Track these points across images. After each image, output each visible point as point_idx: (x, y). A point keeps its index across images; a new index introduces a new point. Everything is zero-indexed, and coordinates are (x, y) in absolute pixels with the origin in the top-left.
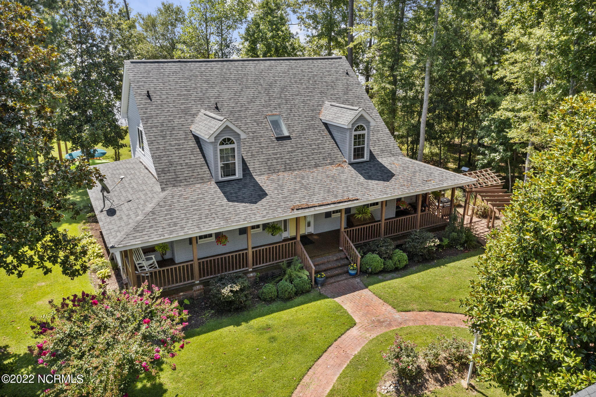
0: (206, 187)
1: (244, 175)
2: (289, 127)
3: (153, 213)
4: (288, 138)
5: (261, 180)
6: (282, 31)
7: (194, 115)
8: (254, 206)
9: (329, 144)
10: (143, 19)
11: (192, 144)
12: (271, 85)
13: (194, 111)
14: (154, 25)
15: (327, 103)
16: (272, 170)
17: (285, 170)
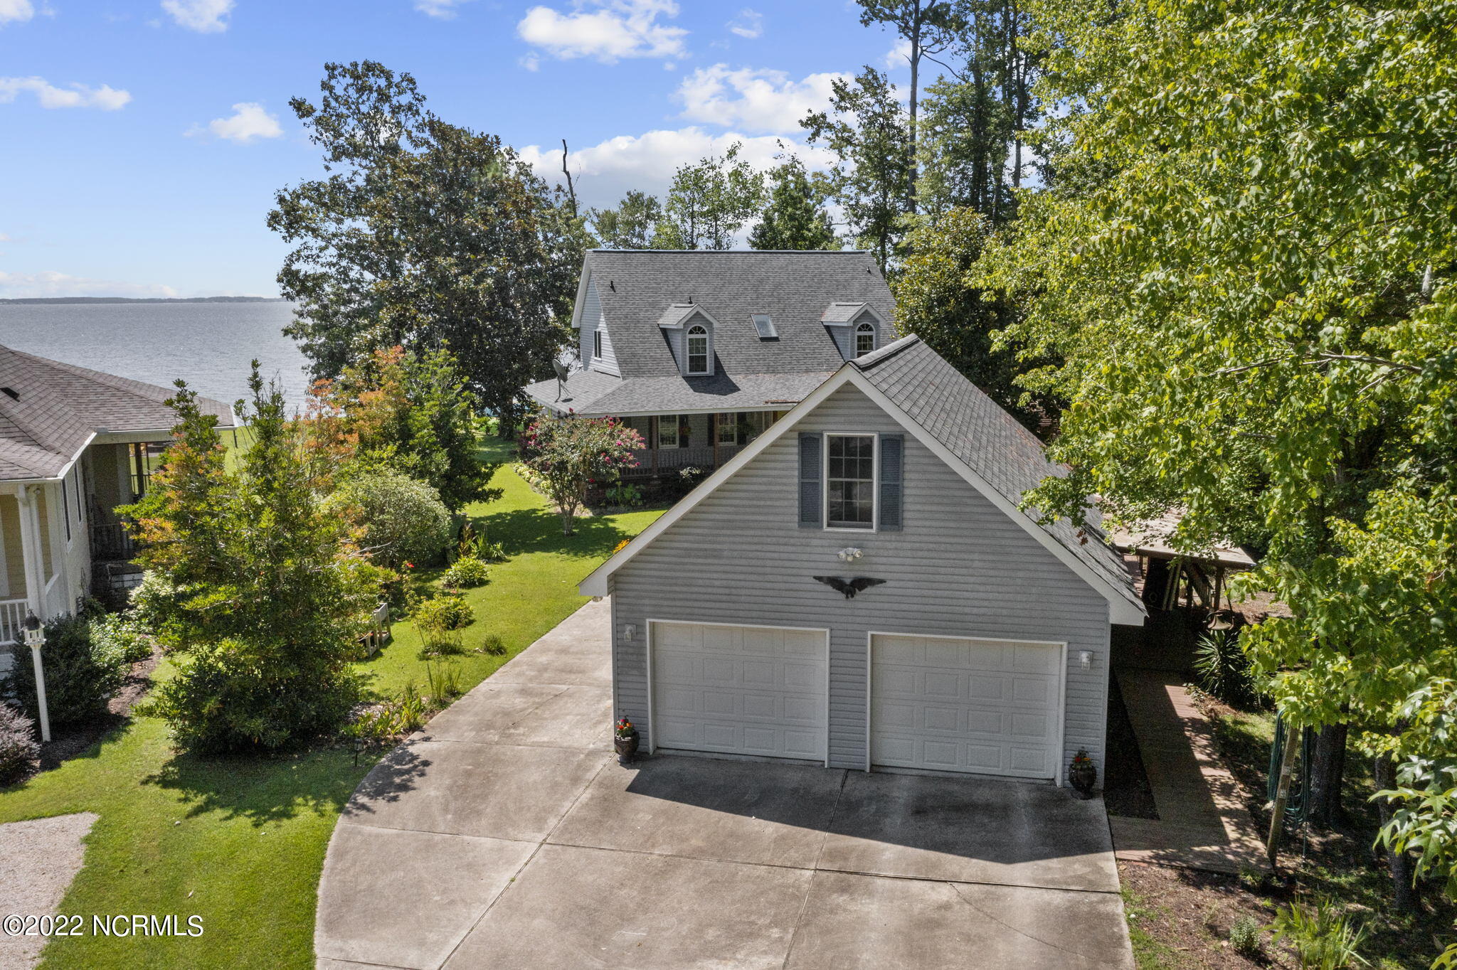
0: (671, 379)
1: (716, 373)
2: (778, 328)
3: (613, 394)
4: (776, 339)
5: (735, 379)
6: (809, 230)
7: (664, 309)
8: (723, 397)
9: (829, 349)
10: (598, 216)
11: (659, 337)
12: (761, 281)
13: (663, 305)
14: (613, 225)
15: (834, 304)
16: (750, 370)
17: (767, 372)
